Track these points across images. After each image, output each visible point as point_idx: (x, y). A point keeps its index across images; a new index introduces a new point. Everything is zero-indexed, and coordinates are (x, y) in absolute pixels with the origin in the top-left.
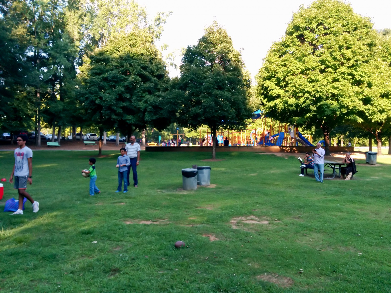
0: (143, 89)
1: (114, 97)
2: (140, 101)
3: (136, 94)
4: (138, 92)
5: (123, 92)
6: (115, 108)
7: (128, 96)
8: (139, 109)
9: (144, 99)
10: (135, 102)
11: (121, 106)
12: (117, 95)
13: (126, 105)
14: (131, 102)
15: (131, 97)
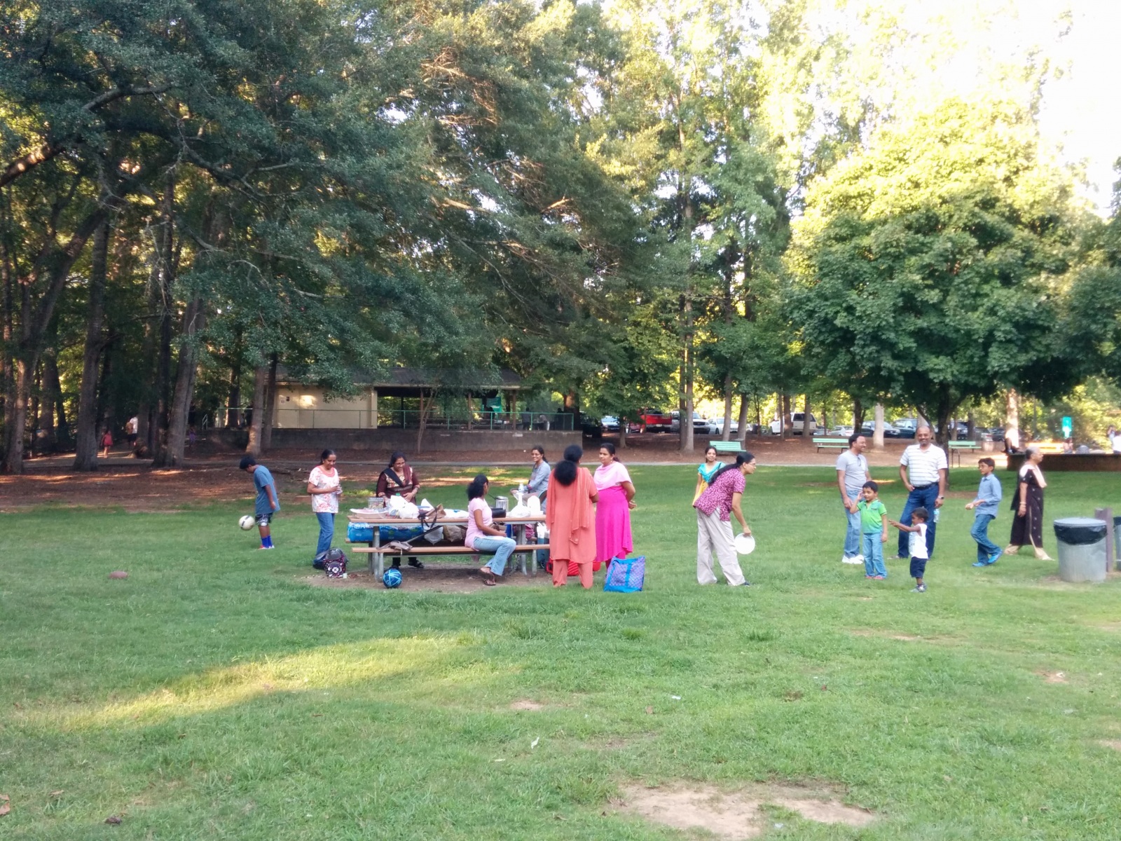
0: (983, 270)
1: (889, 304)
2: (974, 308)
3: (959, 289)
4: (966, 283)
5: (916, 288)
6: (892, 335)
7: (933, 296)
8: (969, 334)
9: (987, 303)
10: (955, 315)
11: (912, 328)
12: (899, 297)
13: (925, 325)
14: (942, 314)
15: (943, 301)
